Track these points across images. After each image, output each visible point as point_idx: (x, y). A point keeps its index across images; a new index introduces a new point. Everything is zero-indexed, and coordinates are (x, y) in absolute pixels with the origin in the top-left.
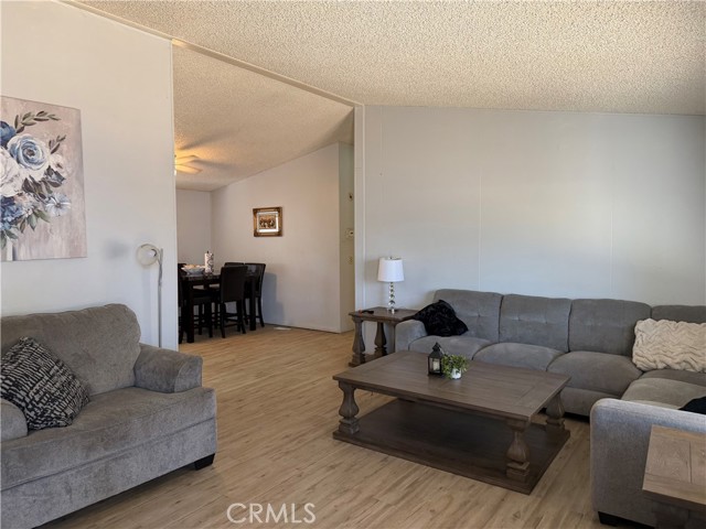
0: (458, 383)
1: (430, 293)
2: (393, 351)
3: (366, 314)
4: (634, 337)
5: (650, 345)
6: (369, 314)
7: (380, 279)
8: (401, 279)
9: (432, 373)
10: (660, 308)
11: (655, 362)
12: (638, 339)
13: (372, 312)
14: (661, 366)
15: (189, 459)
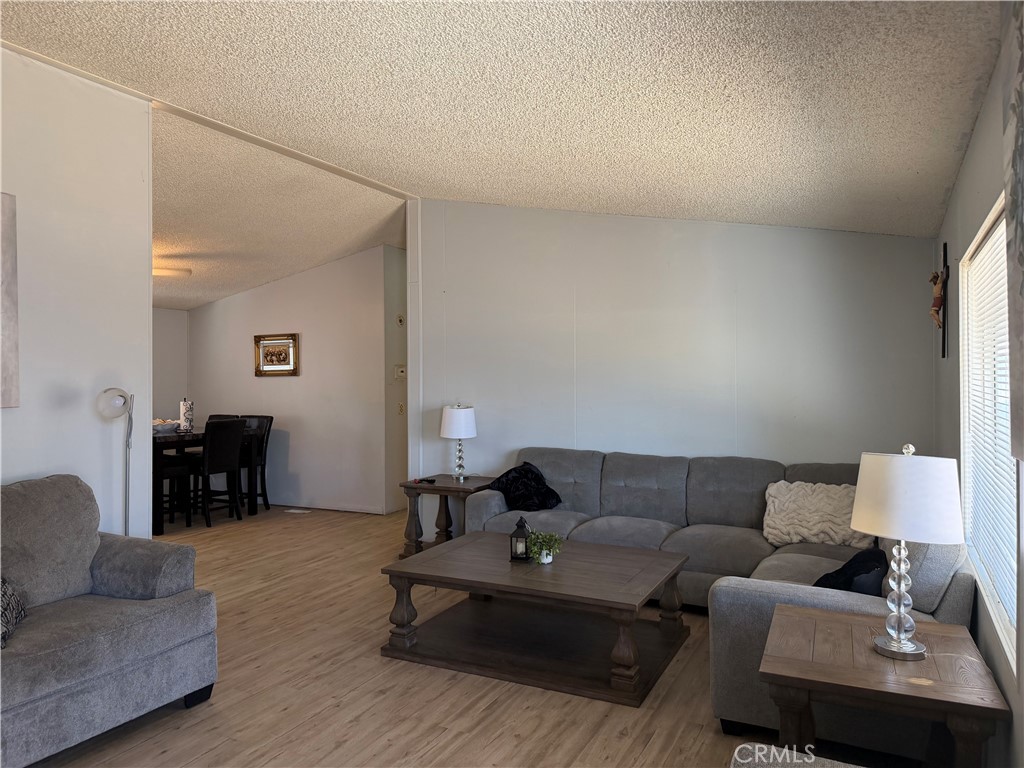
0: (548, 569)
1: (511, 454)
2: (462, 532)
3: (425, 485)
4: (764, 505)
5: (783, 514)
6: (428, 484)
7: (445, 434)
8: (472, 434)
9: (515, 559)
10: (794, 466)
11: (789, 534)
12: (770, 507)
13: (431, 481)
14: (796, 539)
15: (178, 693)
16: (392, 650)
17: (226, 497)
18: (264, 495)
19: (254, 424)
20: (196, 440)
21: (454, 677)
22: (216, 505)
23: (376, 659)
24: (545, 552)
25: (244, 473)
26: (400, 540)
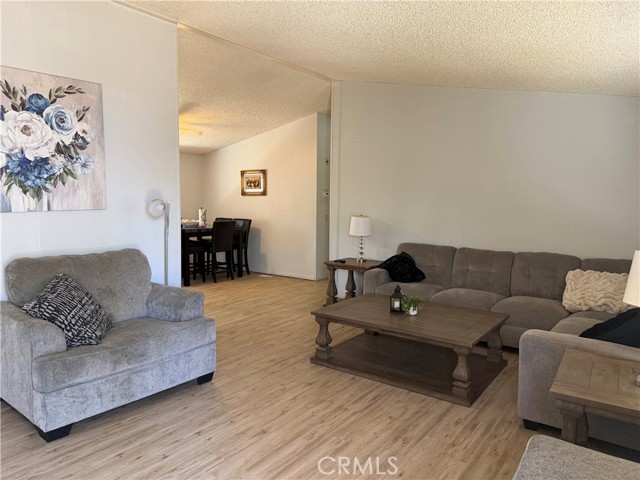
0: (414, 319)
2: (361, 293)
3: (339, 264)
4: (565, 285)
5: (578, 291)
6: (342, 264)
7: (351, 233)
8: (369, 233)
9: (393, 311)
11: (580, 305)
12: (568, 286)
13: (344, 262)
14: (584, 308)
15: (194, 376)
16: (316, 360)
17: (225, 266)
18: (247, 265)
19: (241, 224)
20: (208, 232)
21: (353, 378)
22: (219, 270)
23: (308, 364)
24: (412, 308)
25: (235, 252)
26: (324, 297)
